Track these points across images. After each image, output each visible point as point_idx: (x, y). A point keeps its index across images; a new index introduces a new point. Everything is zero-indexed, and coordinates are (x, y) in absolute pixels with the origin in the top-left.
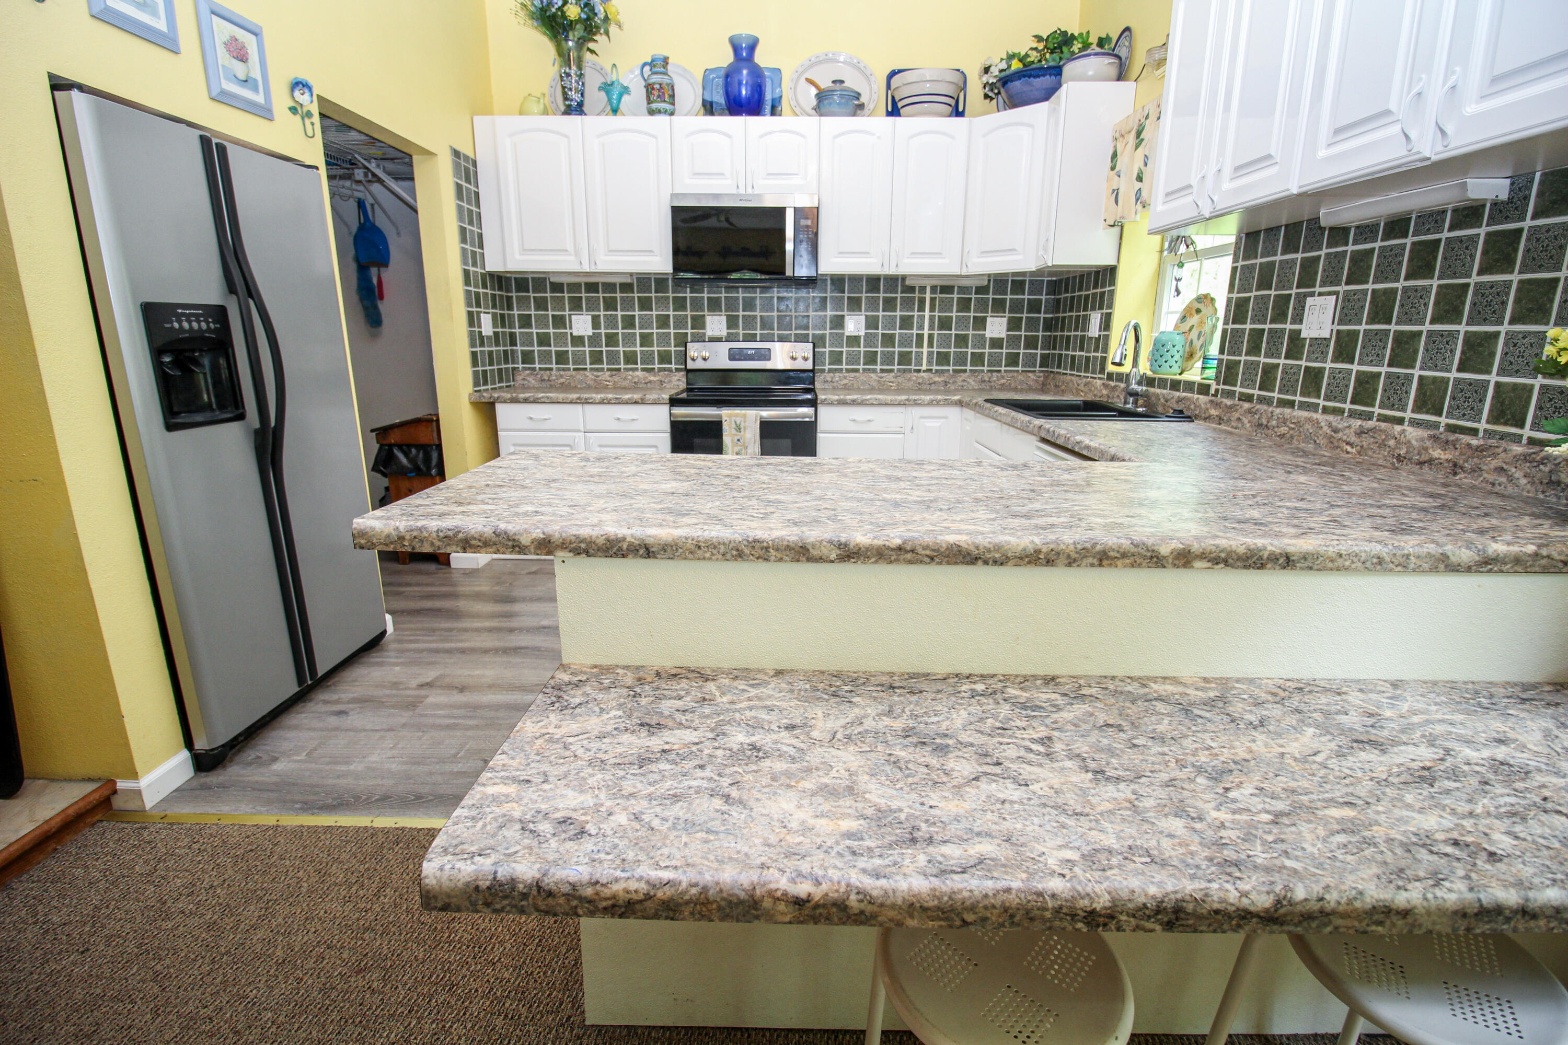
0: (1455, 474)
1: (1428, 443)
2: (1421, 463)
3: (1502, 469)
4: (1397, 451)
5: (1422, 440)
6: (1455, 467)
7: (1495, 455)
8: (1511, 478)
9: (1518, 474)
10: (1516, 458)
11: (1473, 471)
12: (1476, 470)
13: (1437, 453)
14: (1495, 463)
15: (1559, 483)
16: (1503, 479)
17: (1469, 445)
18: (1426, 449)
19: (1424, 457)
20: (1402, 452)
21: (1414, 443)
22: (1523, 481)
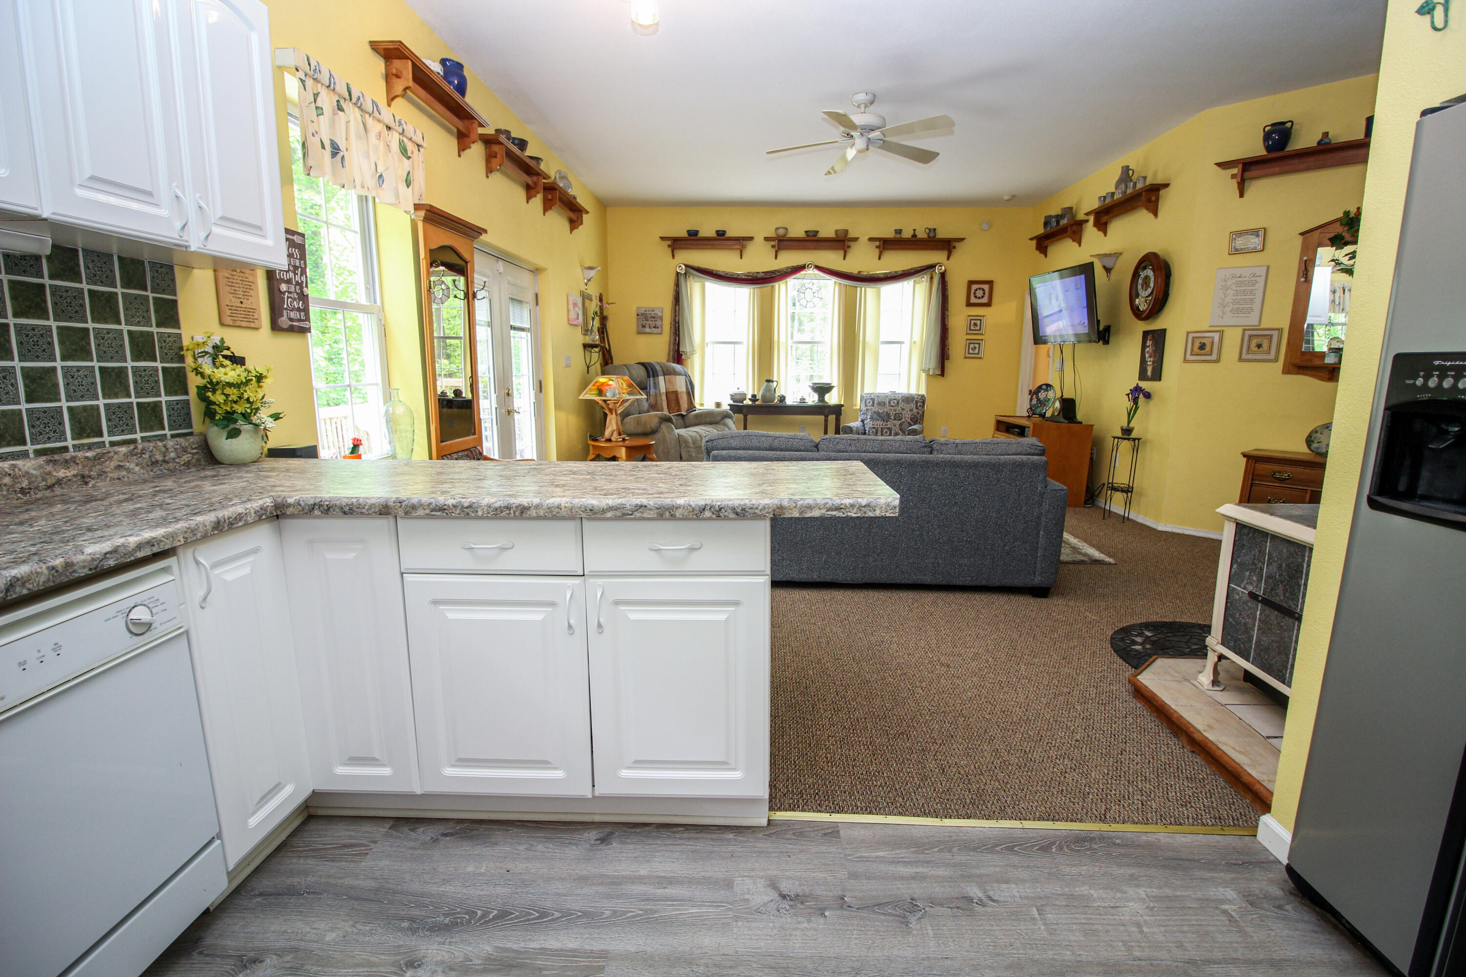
0: (86, 483)
1: (49, 468)
2: (50, 487)
3: (120, 466)
4: (18, 486)
5: (41, 467)
6: (84, 479)
7: (111, 458)
8: (128, 470)
9: (132, 466)
10: (126, 456)
11: (100, 475)
12: (102, 474)
13: (62, 473)
14: (113, 464)
15: (157, 462)
16: (124, 473)
17: (86, 458)
18: (50, 473)
19: (51, 481)
20: (25, 484)
21: (34, 472)
22: (137, 469)
